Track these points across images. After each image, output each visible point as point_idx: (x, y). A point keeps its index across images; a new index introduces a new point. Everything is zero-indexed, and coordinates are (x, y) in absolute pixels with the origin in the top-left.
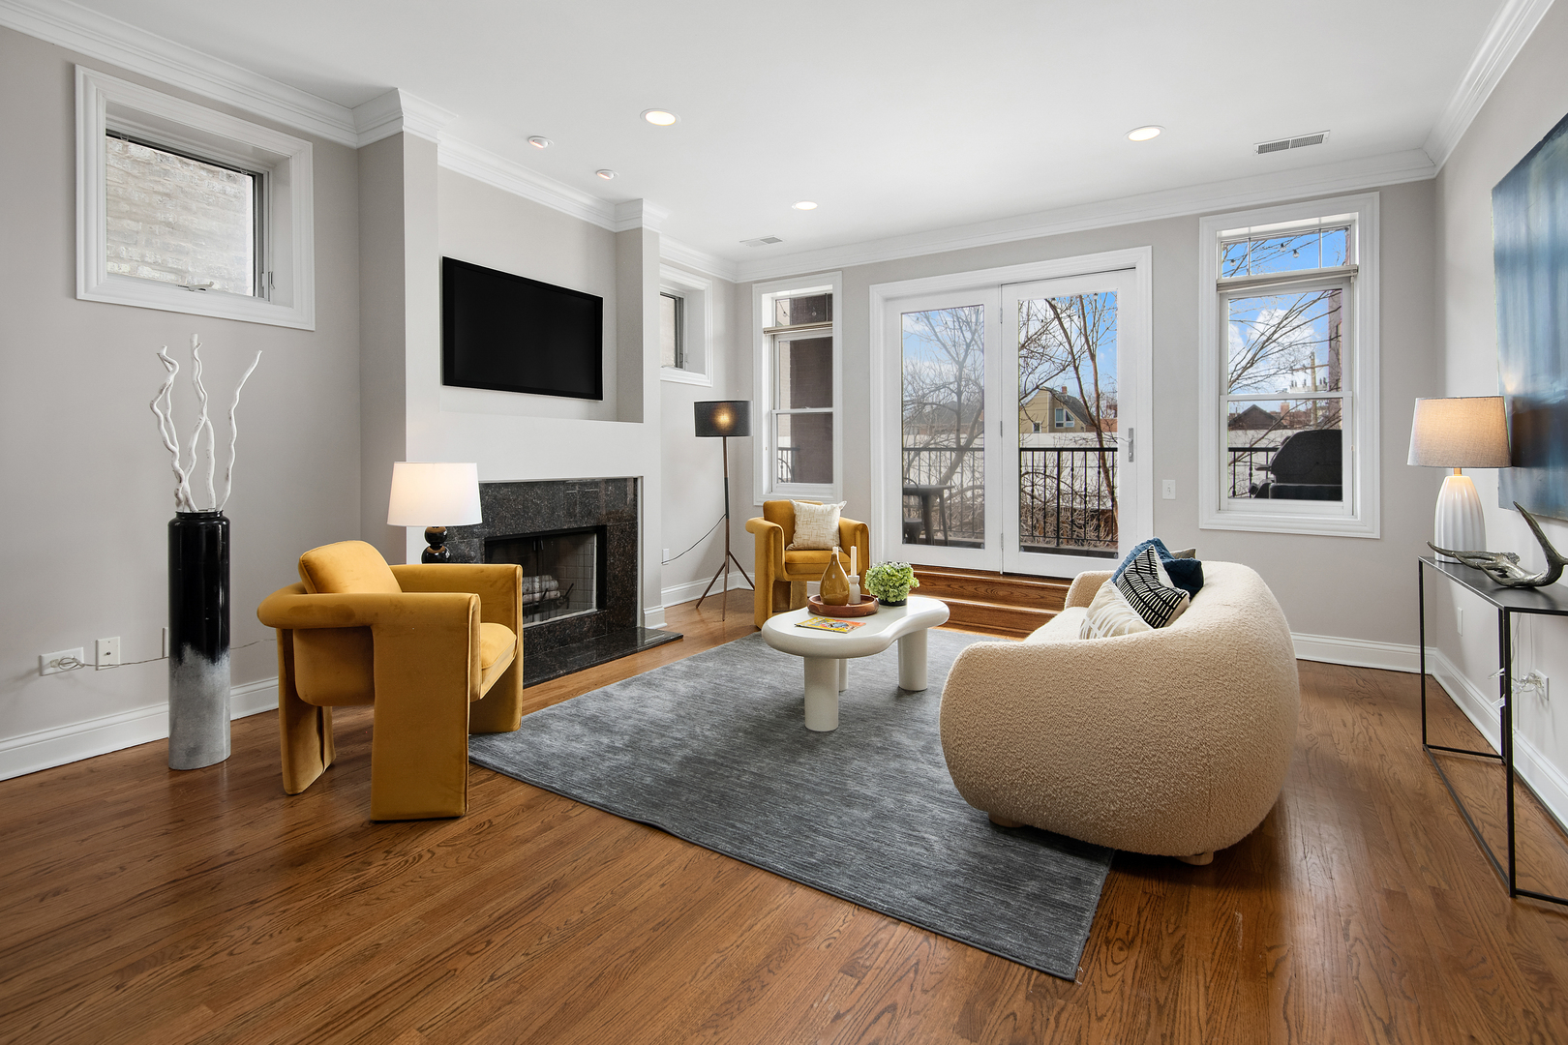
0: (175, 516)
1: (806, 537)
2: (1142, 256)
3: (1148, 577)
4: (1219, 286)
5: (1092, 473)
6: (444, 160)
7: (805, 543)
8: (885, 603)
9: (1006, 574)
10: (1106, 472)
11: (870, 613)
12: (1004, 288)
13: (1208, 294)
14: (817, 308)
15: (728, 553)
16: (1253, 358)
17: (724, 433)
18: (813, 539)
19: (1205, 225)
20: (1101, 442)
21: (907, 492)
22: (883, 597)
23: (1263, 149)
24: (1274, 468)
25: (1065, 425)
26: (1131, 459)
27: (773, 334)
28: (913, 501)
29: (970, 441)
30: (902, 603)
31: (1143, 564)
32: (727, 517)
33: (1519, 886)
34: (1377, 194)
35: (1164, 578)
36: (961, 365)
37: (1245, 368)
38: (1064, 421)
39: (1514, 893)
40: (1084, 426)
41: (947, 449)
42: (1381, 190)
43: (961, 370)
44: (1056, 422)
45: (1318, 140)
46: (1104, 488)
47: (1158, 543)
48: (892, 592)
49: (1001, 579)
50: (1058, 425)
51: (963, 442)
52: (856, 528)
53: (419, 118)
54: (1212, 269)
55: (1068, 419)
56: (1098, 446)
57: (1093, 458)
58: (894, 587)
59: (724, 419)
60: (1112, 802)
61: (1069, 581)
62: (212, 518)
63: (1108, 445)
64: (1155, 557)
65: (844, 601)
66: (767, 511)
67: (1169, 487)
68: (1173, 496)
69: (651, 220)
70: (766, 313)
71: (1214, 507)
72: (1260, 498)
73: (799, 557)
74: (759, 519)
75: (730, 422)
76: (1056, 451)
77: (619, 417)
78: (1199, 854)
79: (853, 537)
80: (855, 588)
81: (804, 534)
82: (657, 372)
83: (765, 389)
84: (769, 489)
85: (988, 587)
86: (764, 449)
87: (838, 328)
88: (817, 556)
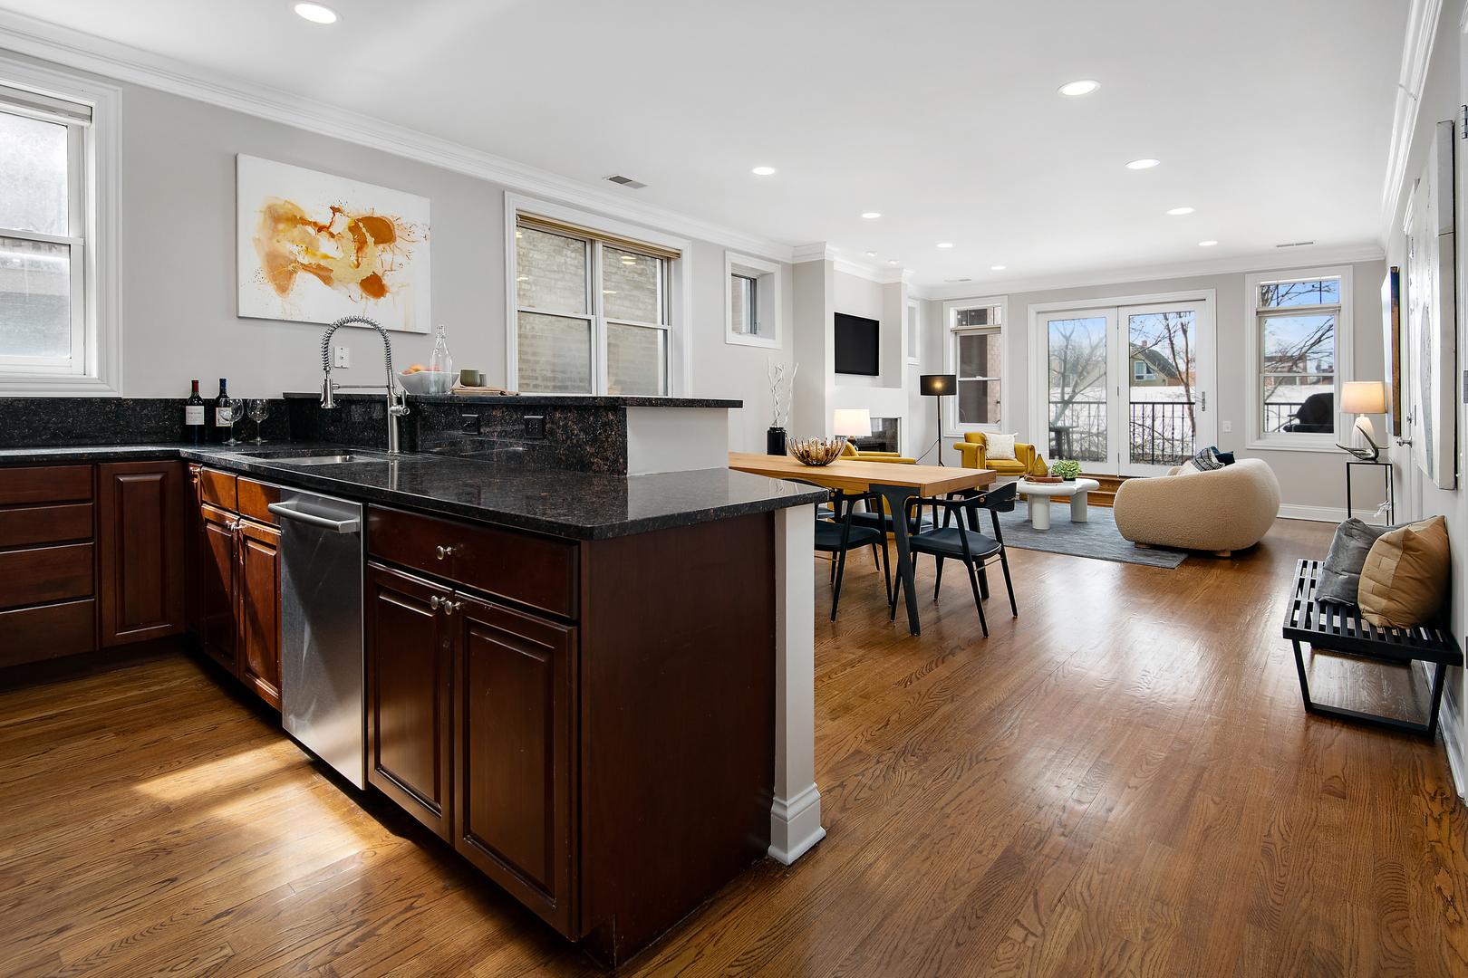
0: (769, 431)
1: (995, 453)
2: (1210, 295)
3: (1207, 460)
4: (1257, 313)
6: (836, 267)
7: (995, 455)
8: (1065, 479)
9: (1120, 477)
11: (1061, 482)
12: (1120, 309)
13: (1251, 317)
14: (979, 316)
15: (940, 462)
17: (939, 394)
18: (1000, 453)
19: (1248, 278)
20: (1188, 397)
21: (1050, 430)
22: (1064, 477)
23: (1279, 246)
24: (1299, 415)
25: (1145, 378)
26: (1204, 409)
27: (956, 332)
28: (1053, 434)
29: (1072, 397)
30: (1073, 480)
31: (1205, 454)
32: (940, 442)
35: (1214, 460)
37: (1313, 345)
38: (1145, 374)
40: (1166, 378)
44: (1136, 375)
45: (1310, 242)
47: (1214, 448)
48: (1068, 474)
49: (1116, 479)
50: (1139, 377)
51: (1066, 397)
52: (1027, 447)
53: (832, 253)
54: (1253, 302)
55: (1148, 372)
56: (1187, 401)
58: (1068, 472)
59: (938, 385)
62: (781, 429)
63: (1193, 400)
64: (1212, 452)
65: (1046, 475)
66: (967, 438)
67: (1227, 425)
68: (1229, 430)
69: (907, 276)
70: (952, 320)
71: (1255, 436)
72: (1287, 431)
73: (994, 463)
74: (963, 442)
75: (943, 387)
76: (1153, 404)
77: (885, 385)
78: (1224, 551)
79: (1025, 453)
80: (1050, 471)
81: (992, 451)
82: (906, 360)
83: (951, 366)
84: (955, 428)
85: (1111, 482)
86: (951, 403)
87: (1004, 330)
88: (1005, 463)
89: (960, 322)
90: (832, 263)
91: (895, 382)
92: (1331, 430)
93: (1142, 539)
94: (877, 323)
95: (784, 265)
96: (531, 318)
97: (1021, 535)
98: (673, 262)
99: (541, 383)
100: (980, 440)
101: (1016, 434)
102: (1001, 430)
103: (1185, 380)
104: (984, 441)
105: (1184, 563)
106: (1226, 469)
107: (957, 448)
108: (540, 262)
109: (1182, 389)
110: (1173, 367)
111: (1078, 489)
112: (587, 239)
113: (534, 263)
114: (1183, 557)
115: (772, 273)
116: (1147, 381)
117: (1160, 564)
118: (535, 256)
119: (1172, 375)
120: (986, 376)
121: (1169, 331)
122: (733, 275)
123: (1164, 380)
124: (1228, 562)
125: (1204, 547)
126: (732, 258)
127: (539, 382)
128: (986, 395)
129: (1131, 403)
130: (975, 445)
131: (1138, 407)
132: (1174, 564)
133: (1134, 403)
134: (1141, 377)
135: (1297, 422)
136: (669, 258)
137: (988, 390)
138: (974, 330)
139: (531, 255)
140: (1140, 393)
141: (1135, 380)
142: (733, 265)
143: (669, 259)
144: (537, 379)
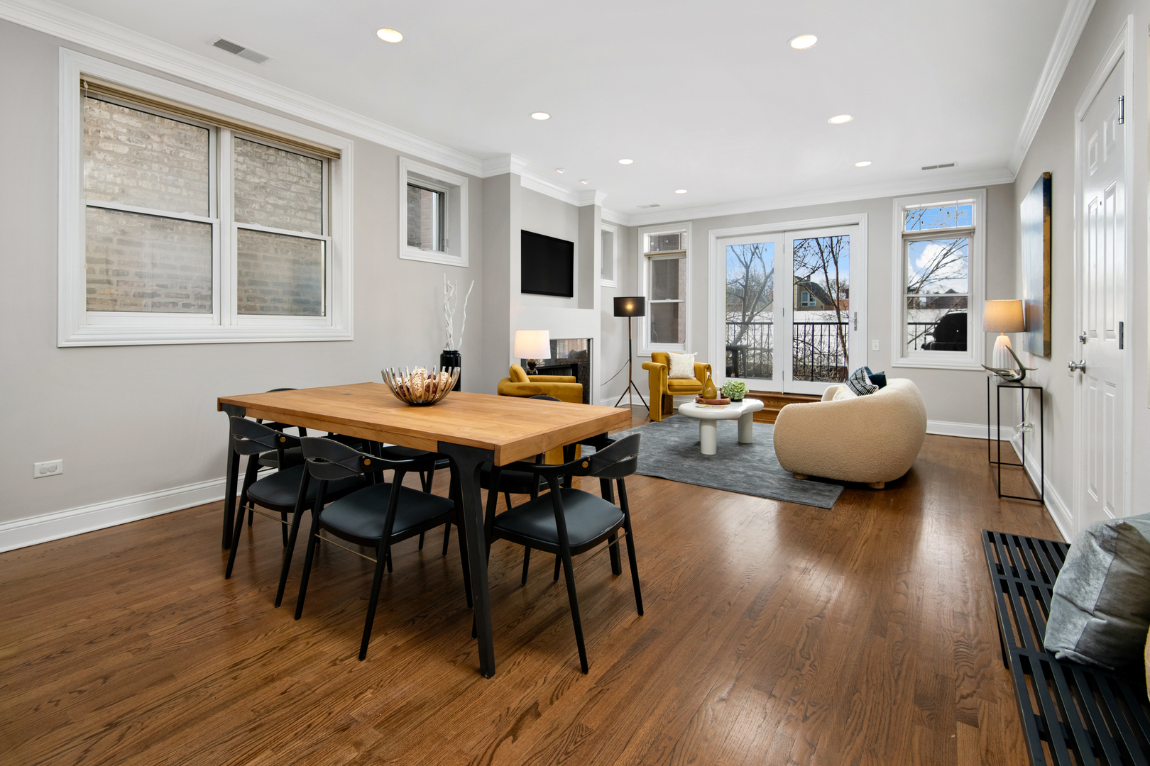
0: (442, 352)
1: (677, 372)
2: (862, 218)
3: (861, 382)
4: (903, 236)
5: (833, 340)
6: (524, 183)
7: (677, 375)
8: (733, 400)
9: (785, 393)
10: (842, 337)
11: (728, 403)
12: (786, 233)
13: (897, 240)
14: (673, 241)
15: (631, 381)
16: (937, 265)
17: (629, 315)
18: (681, 373)
19: (896, 203)
20: (839, 318)
21: (729, 350)
22: (732, 397)
23: (924, 169)
24: (934, 334)
25: (809, 305)
26: (856, 329)
27: (649, 257)
28: (731, 354)
29: (751, 318)
30: (740, 400)
31: (859, 376)
32: (631, 361)
33: (1002, 493)
34: (985, 190)
35: (868, 382)
36: (747, 267)
38: (808, 301)
39: (1000, 496)
40: (823, 305)
41: (737, 323)
42: (988, 188)
43: (747, 272)
45: (953, 165)
46: (840, 348)
47: (867, 369)
48: (737, 394)
49: (782, 396)
50: (804, 304)
51: (747, 319)
52: (705, 367)
53: (517, 166)
54: (899, 225)
55: (811, 300)
56: (837, 321)
57: (833, 328)
58: (737, 392)
59: (630, 307)
60: (845, 460)
61: (821, 396)
62: (455, 353)
63: (843, 320)
64: (865, 373)
65: (715, 397)
66: (654, 358)
67: (875, 344)
68: (877, 349)
69: (598, 200)
70: (646, 245)
71: (899, 355)
72: (925, 349)
73: (675, 382)
74: (649, 362)
75: (633, 309)
76: (813, 324)
77: (581, 306)
78: (878, 483)
79: (702, 372)
80: (719, 392)
81: (676, 370)
82: (599, 282)
83: (644, 289)
84: (646, 346)
85: (775, 400)
86: (644, 324)
87: (689, 254)
88: (684, 382)
89: (653, 248)
90: (518, 177)
91: (588, 303)
92: (964, 348)
93: (800, 470)
94: (571, 245)
95: (472, 179)
96: (180, 228)
97: (688, 463)
98: (333, 164)
99: (193, 303)
100: (665, 361)
101: (696, 354)
102: (685, 349)
103: (836, 304)
104: (668, 360)
105: (841, 499)
106: (879, 393)
107: (645, 367)
108: (194, 164)
109: (834, 313)
110: (828, 296)
111: (743, 412)
112: (210, 125)
113: (186, 164)
114: (839, 490)
115: (459, 187)
116: (810, 307)
117: (817, 503)
118: (187, 156)
119: (828, 303)
120: (677, 298)
121: (823, 260)
122: (409, 184)
123: (822, 307)
124: (882, 494)
125: (860, 480)
126: (407, 165)
127: (190, 301)
128: (678, 318)
129: (794, 324)
130: (659, 364)
131: (801, 327)
132: (831, 503)
133: (798, 324)
134: (806, 304)
135: (931, 339)
136: (327, 158)
137: (679, 312)
138: (667, 255)
139: (181, 155)
140: (802, 316)
141: (802, 306)
142: (410, 173)
143: (329, 161)
144: (187, 296)
